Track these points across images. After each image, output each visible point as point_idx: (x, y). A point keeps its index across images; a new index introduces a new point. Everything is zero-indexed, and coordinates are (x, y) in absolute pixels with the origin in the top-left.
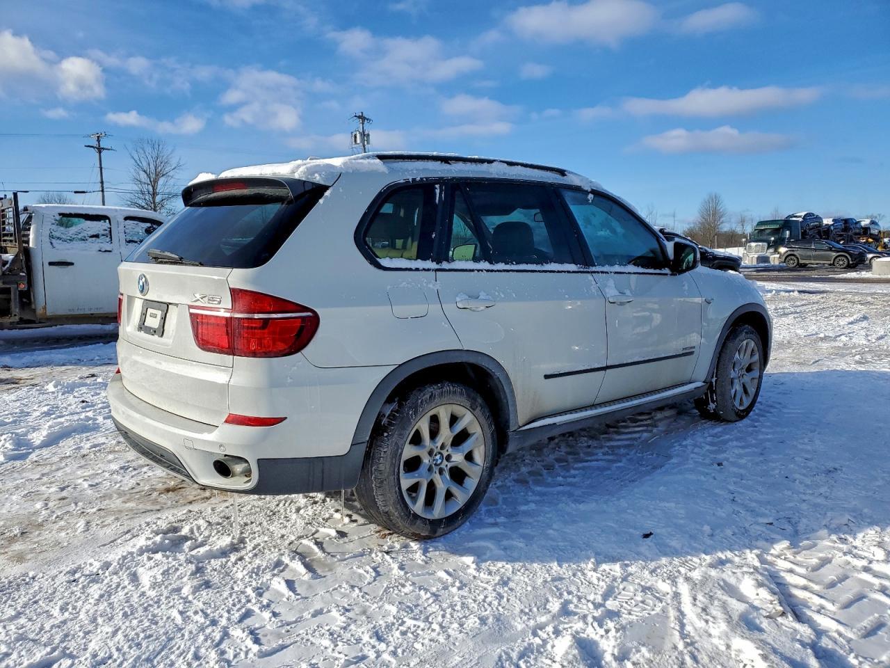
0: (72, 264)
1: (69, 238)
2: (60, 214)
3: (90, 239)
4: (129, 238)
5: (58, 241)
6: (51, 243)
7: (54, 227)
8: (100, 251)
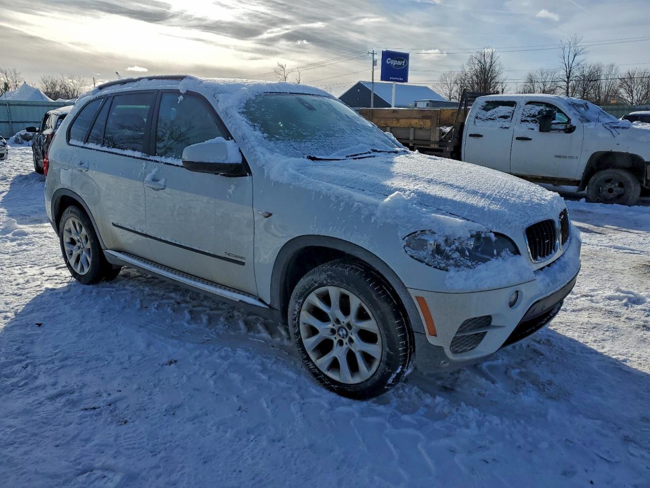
0: (481, 136)
1: (486, 118)
2: (486, 102)
3: (498, 119)
4: (524, 118)
5: (480, 121)
6: (475, 122)
7: (480, 111)
8: (501, 127)
